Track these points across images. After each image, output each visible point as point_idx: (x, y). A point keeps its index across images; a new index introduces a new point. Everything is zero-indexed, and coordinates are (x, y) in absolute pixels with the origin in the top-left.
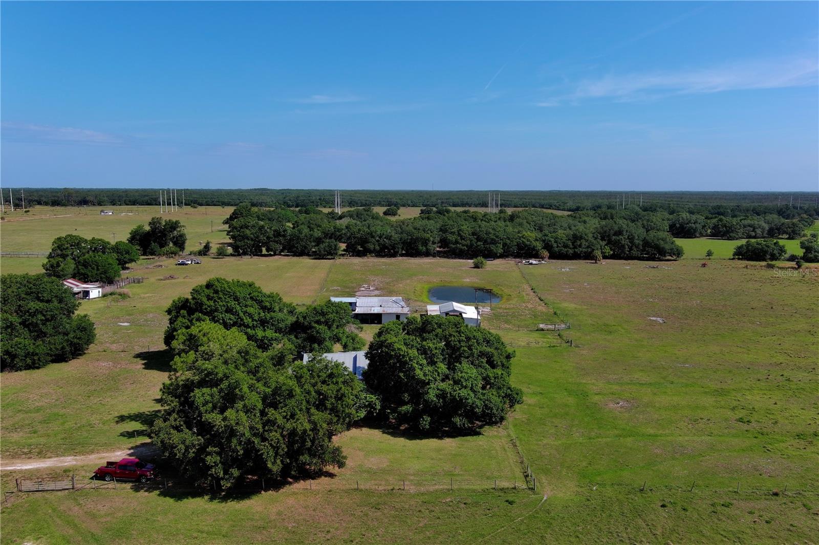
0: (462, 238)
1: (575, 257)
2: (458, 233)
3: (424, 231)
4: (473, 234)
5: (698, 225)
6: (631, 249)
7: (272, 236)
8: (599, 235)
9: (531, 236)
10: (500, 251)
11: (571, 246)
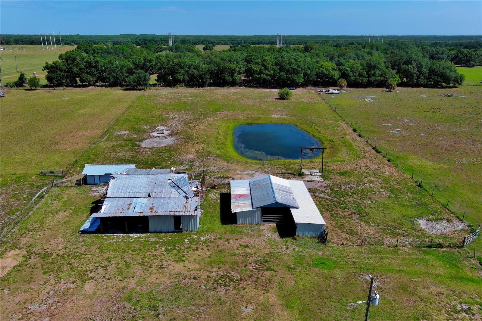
0: (266, 69)
1: (369, 85)
2: (262, 63)
3: (230, 61)
4: (276, 64)
5: (444, 56)
6: (418, 77)
7: (83, 67)
8: (390, 64)
9: (329, 66)
10: (302, 80)
11: (366, 75)
